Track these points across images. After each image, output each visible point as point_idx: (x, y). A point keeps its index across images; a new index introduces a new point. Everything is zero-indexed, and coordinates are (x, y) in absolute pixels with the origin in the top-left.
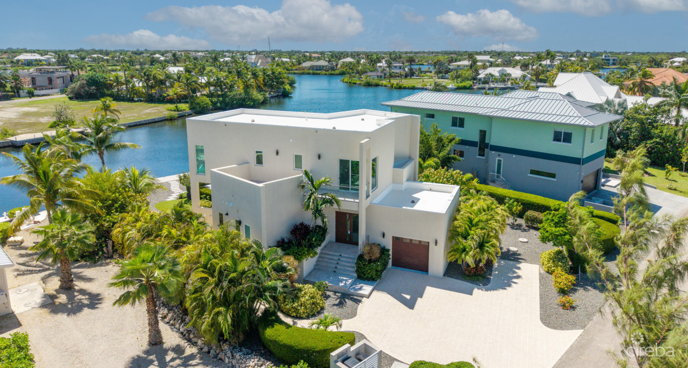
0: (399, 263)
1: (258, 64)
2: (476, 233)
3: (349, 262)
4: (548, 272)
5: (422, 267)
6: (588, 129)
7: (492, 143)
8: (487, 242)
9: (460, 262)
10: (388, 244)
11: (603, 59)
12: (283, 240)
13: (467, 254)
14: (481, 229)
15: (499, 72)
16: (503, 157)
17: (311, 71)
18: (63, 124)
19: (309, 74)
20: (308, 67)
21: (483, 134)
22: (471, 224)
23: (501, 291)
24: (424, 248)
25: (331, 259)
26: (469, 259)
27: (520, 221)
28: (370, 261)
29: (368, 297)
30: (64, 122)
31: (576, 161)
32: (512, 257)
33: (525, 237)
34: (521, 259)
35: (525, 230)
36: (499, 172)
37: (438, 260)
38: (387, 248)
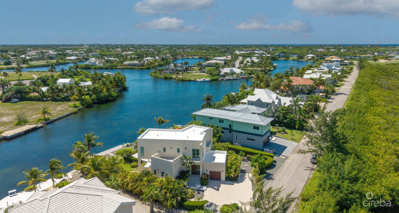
0: (211, 179)
1: (97, 63)
2: (234, 167)
3: (198, 181)
4: (254, 176)
5: (219, 179)
6: (263, 127)
7: (234, 129)
8: (237, 170)
9: (230, 176)
10: (208, 173)
11: (277, 55)
12: (177, 176)
13: (232, 173)
14: (235, 166)
15: (230, 70)
16: (238, 134)
17: (129, 67)
18: (23, 123)
19: (128, 69)
20: (127, 64)
21: (230, 126)
22: (232, 165)
23: (241, 183)
24: (219, 173)
25: (191, 180)
26: (232, 175)
27: (245, 158)
28: (205, 180)
29: (206, 190)
30: (23, 122)
31: (261, 136)
32: (243, 172)
33: (247, 164)
34: (246, 172)
35: (246, 161)
36: (237, 139)
37: (223, 176)
38: (208, 174)
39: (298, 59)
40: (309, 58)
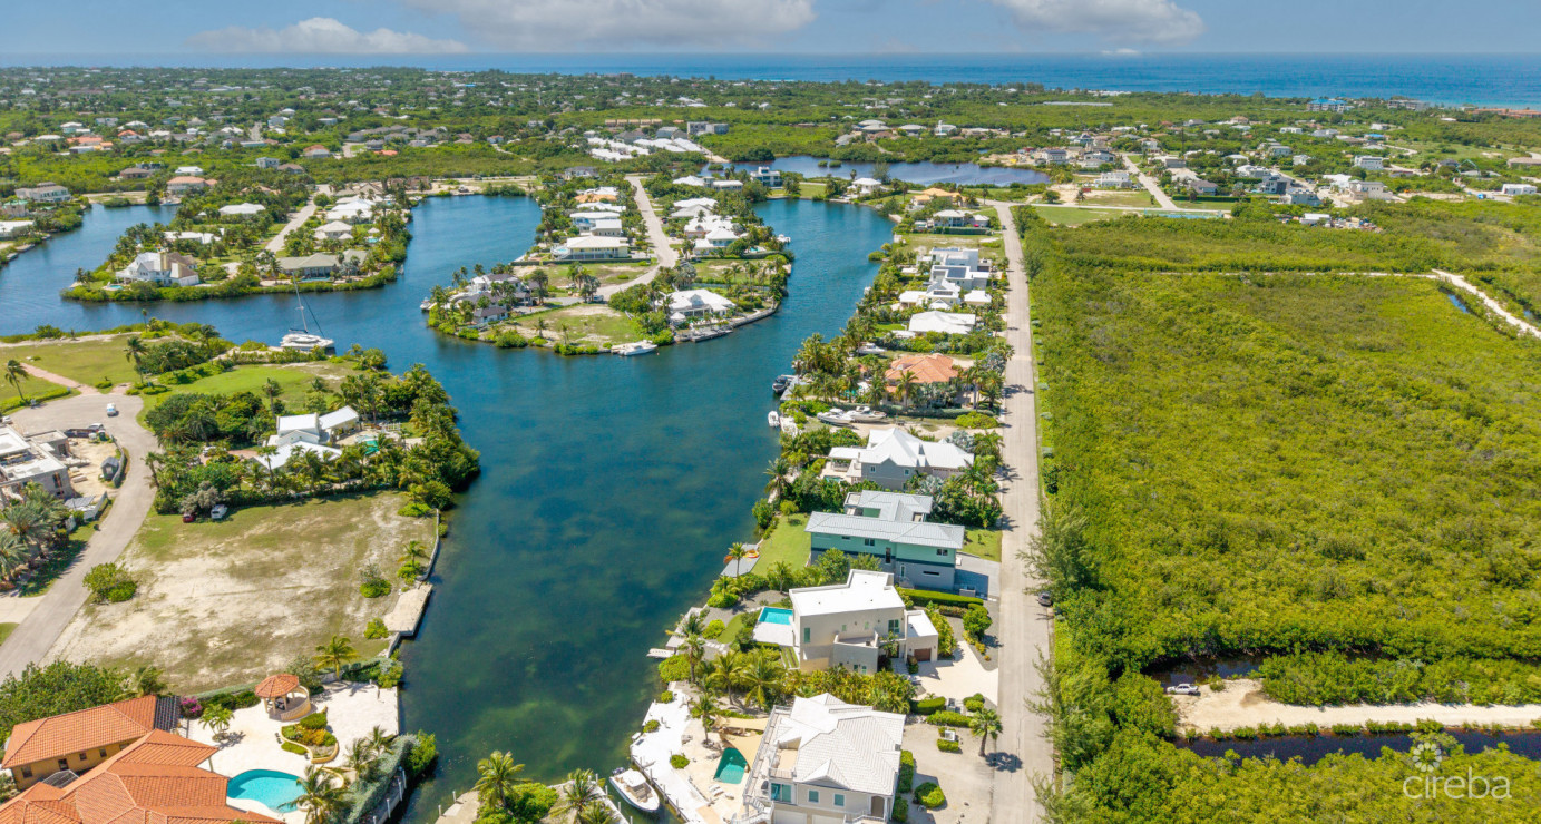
0: (921, 662)
1: (175, 274)
4: (972, 645)
5: (932, 660)
7: (897, 557)
10: (914, 654)
16: (905, 565)
17: (310, 283)
20: (291, 270)
21: (888, 550)
23: (962, 660)
24: (929, 651)
31: (951, 565)
34: (959, 639)
36: (903, 575)
37: (934, 655)
39: (829, 196)
40: (864, 191)
